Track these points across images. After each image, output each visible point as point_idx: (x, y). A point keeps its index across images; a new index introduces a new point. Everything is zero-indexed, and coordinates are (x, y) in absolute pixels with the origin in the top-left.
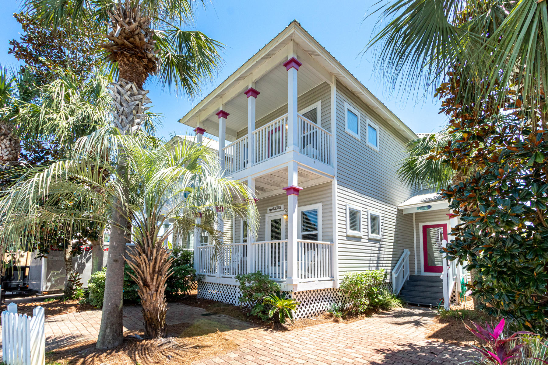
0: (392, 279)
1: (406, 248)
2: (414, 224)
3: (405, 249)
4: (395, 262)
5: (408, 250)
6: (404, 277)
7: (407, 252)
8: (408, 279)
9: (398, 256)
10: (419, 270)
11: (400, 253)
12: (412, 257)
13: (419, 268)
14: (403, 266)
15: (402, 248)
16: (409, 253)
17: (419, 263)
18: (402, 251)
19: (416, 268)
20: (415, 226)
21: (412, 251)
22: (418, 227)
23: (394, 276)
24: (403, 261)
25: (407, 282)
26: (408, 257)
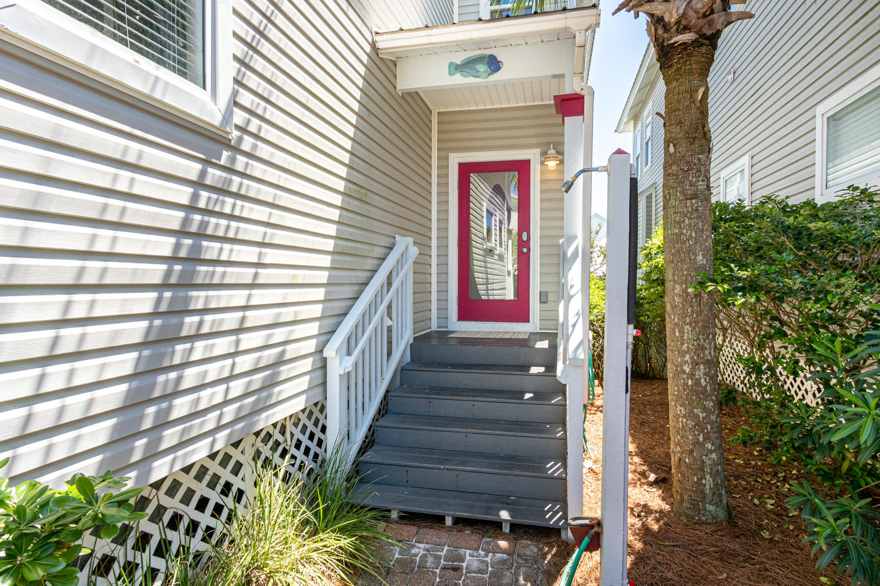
0: (324, 384)
1: (406, 231)
2: (435, 154)
3: (398, 237)
4: (348, 291)
5: (410, 240)
6: (389, 354)
7: (405, 245)
8: (408, 358)
9: (370, 264)
10: (443, 317)
11: (379, 252)
12: (421, 266)
13: (443, 309)
14: (389, 307)
15: (388, 230)
16: (414, 251)
17: (443, 291)
18: (386, 241)
19: (434, 306)
20: (435, 162)
21: (423, 244)
22: (444, 167)
23: (337, 367)
24: (389, 284)
25: (402, 371)
26: (408, 267)
